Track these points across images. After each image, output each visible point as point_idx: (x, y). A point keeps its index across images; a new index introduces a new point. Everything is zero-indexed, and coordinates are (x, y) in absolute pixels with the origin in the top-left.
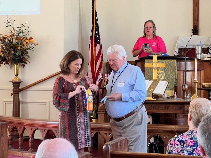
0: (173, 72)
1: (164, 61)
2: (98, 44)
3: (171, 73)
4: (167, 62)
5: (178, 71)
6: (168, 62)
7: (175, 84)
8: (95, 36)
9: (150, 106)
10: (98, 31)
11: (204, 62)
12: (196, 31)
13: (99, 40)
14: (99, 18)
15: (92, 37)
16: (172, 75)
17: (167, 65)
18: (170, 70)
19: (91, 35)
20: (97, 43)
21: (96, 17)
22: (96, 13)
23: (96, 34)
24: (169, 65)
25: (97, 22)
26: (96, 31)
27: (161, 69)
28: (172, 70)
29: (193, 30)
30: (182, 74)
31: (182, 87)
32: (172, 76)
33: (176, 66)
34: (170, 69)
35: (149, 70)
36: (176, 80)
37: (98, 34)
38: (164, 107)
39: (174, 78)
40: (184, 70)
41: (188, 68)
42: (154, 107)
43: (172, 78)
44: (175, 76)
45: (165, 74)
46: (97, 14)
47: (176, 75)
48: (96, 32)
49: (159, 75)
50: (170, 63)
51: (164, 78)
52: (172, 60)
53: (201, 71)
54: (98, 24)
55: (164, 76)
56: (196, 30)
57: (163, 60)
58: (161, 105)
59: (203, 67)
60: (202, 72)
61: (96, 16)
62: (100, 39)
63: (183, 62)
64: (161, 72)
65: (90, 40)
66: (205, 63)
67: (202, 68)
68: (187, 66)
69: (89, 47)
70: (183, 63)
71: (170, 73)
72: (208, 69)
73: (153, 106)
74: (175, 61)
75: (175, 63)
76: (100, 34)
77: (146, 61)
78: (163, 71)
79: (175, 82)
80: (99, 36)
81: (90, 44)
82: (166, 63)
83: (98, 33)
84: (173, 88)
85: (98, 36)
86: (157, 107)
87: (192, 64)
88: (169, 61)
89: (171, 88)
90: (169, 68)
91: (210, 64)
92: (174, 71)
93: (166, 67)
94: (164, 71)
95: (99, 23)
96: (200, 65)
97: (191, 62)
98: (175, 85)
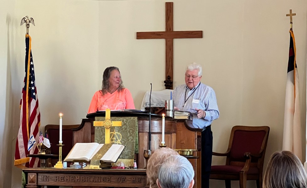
0: (133, 134)
1: (122, 118)
2: (33, 99)
3: (131, 135)
4: (125, 120)
5: (140, 133)
6: (127, 120)
7: (136, 150)
8: (29, 88)
9: (99, 178)
10: (34, 81)
11: (176, 122)
12: (169, 84)
13: (34, 94)
14: (35, 63)
15: (24, 89)
16: (132, 138)
17: (125, 124)
18: (129, 132)
19: (24, 87)
20: (31, 98)
21: (31, 62)
22: (31, 56)
23: (31, 85)
24: (127, 124)
25: (33, 69)
26: (30, 81)
27: (116, 130)
28: (131, 131)
29: (165, 82)
30: (146, 137)
31: (144, 153)
32: (132, 140)
33: (137, 126)
34: (129, 129)
35: (100, 131)
36: (137, 144)
37: (33, 85)
38: (118, 178)
39: (134, 142)
40: (148, 131)
41: (154, 130)
42: (104, 179)
43: (132, 141)
44: (136, 139)
45: (121, 137)
46: (32, 58)
47: (138, 138)
48: (30, 83)
49: (113, 137)
50: (128, 121)
51: (121, 142)
52: (132, 118)
53: (171, 133)
54: (33, 71)
55: (121, 139)
56: (170, 82)
57: (120, 117)
58: (113, 176)
59: (176, 129)
60: (174, 135)
61: (31, 60)
62: (36, 93)
63: (148, 120)
64: (116, 134)
65: (23, 94)
66: (178, 123)
67: (174, 130)
68: (153, 126)
69: (21, 104)
70: (147, 123)
71: (129, 135)
72: (182, 132)
73: (103, 177)
74: (136, 118)
75: (136, 121)
76: (36, 85)
77: (96, 118)
78: (118, 132)
79: (135, 147)
80: (35, 88)
81: (21, 100)
82: (123, 121)
83: (34, 83)
84: (133, 156)
85: (33, 88)
86: (108, 179)
87: (159, 123)
88: (127, 118)
89: (130, 155)
90: (127, 128)
91: (184, 125)
92: (134, 132)
93: (123, 127)
94: (120, 132)
95: (35, 69)
96: (171, 125)
97: (158, 122)
98: (135, 152)
